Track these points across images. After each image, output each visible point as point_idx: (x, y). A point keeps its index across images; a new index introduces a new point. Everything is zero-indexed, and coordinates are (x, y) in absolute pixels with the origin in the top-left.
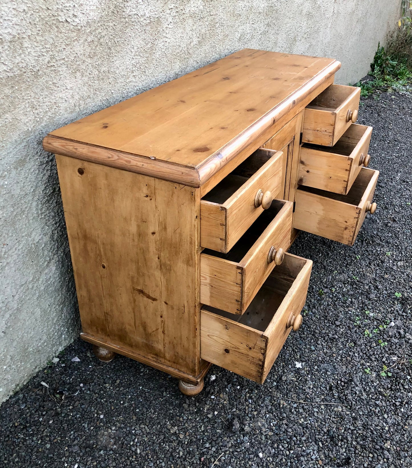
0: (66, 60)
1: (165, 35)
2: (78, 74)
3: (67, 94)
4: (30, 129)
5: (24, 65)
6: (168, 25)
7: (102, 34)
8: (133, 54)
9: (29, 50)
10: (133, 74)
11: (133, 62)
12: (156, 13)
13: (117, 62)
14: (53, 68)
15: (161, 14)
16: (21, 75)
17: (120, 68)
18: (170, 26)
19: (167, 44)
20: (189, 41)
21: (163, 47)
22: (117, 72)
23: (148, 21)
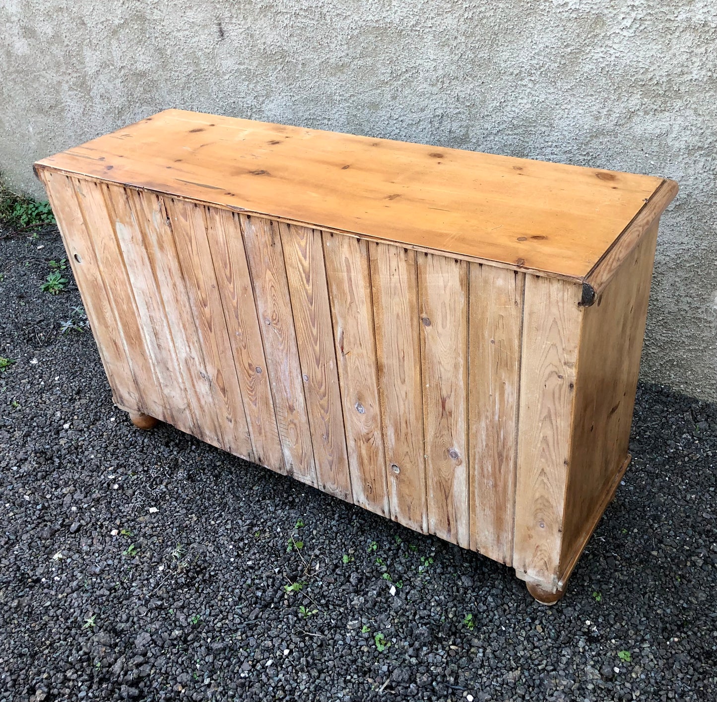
0: (434, 29)
1: (610, 43)
2: (446, 49)
3: (429, 64)
4: (386, 81)
5: (389, 21)
6: (622, 30)
7: (488, 14)
8: (534, 52)
9: (396, 8)
10: (529, 78)
11: (534, 62)
12: (595, 7)
13: (504, 53)
14: (417, 33)
15: (606, 11)
16: (386, 29)
17: (509, 62)
18: (625, 33)
19: (613, 58)
20: (680, 70)
21: (601, 60)
22: (502, 65)
23: (574, 15)
